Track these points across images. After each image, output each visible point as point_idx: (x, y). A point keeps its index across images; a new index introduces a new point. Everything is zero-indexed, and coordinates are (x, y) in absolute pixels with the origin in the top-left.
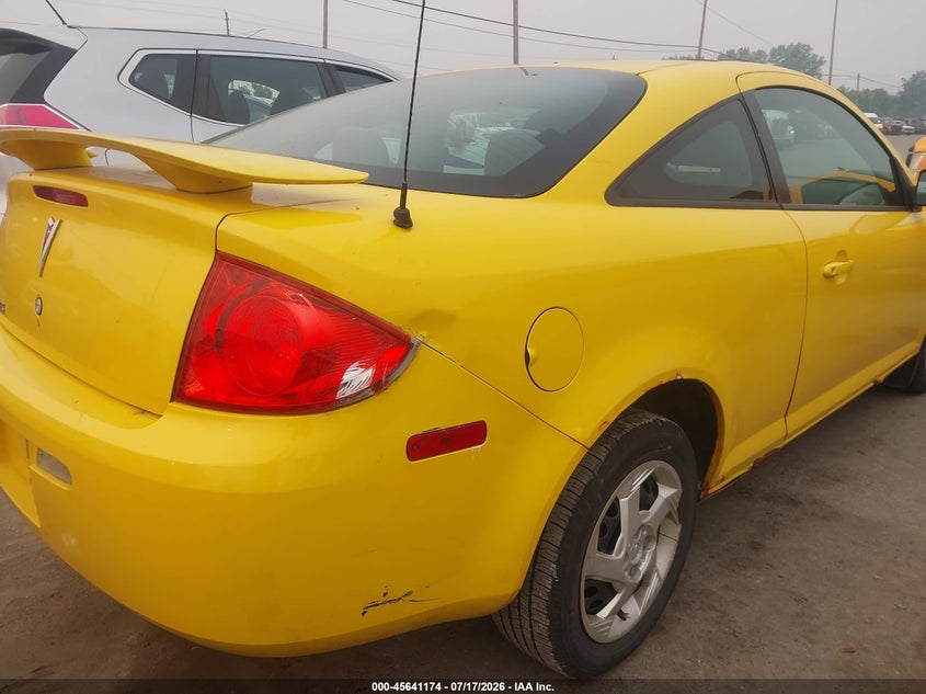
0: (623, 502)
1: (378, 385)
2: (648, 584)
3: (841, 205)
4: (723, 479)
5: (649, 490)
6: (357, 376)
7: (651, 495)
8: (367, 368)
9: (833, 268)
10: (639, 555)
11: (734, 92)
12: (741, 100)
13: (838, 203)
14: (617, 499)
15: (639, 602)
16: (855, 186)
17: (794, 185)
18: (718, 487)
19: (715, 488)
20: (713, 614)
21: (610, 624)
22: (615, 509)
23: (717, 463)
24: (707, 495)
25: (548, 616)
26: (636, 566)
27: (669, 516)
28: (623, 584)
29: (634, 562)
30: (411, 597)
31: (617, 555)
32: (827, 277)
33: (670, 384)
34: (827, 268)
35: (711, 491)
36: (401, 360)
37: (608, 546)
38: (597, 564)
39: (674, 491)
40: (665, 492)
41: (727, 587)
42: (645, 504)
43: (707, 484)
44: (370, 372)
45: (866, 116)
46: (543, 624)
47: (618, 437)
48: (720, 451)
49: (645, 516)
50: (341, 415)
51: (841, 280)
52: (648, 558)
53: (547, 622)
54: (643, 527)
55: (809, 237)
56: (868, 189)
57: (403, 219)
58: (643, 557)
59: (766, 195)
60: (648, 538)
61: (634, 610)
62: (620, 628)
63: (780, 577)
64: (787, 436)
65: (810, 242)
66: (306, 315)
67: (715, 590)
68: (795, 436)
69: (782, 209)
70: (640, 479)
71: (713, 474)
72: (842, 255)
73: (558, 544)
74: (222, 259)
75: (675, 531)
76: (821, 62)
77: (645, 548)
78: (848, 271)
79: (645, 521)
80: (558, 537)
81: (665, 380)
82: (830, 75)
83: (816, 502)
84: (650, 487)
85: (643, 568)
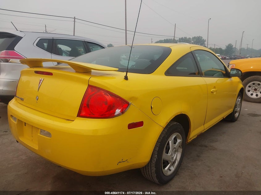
0: (170, 142)
1: (122, 112)
2: (175, 163)
3: (214, 76)
4: (191, 139)
5: (175, 140)
6: (118, 111)
7: (176, 141)
8: (119, 109)
9: (213, 90)
10: (174, 155)
11: (189, 51)
12: (191, 52)
13: (213, 76)
14: (169, 141)
15: (173, 167)
16: (217, 72)
17: (203, 72)
18: (190, 140)
19: (189, 141)
20: (190, 171)
21: (168, 171)
22: (168, 144)
23: (190, 134)
24: (188, 143)
25: (155, 167)
26: (173, 157)
27: (179, 146)
28: (170, 161)
29: (173, 156)
30: (127, 161)
31: (169, 154)
32: (212, 92)
33: (180, 114)
34: (212, 90)
35: (188, 142)
36: (127, 107)
37: (167, 152)
38: (165, 156)
39: (180, 140)
40: (179, 141)
41: (192, 165)
42: (175, 143)
43: (187, 140)
44: (120, 110)
45: (217, 55)
46: (154, 169)
47: (169, 127)
48: (190, 132)
49: (175, 146)
50: (115, 119)
51: (215, 93)
52: (175, 156)
53: (155, 169)
54: (174, 148)
55: (207, 83)
56: (219, 73)
57: (126, 78)
58: (174, 156)
59: (197, 74)
60: (175, 151)
61: (173, 169)
62: (169, 173)
63: (204, 162)
64: (204, 130)
65: (208, 84)
66: (109, 98)
67: (190, 166)
68: (206, 130)
69: (201, 77)
70: (174, 137)
71: (188, 137)
72: (215, 87)
73: (157, 150)
74: (90, 86)
75: (181, 150)
76: (205, 41)
77: (175, 154)
78: (216, 91)
79: (175, 147)
80: (157, 149)
81: (179, 114)
82: (208, 44)
83: (211, 146)
84: (176, 139)
85: (174, 158)
